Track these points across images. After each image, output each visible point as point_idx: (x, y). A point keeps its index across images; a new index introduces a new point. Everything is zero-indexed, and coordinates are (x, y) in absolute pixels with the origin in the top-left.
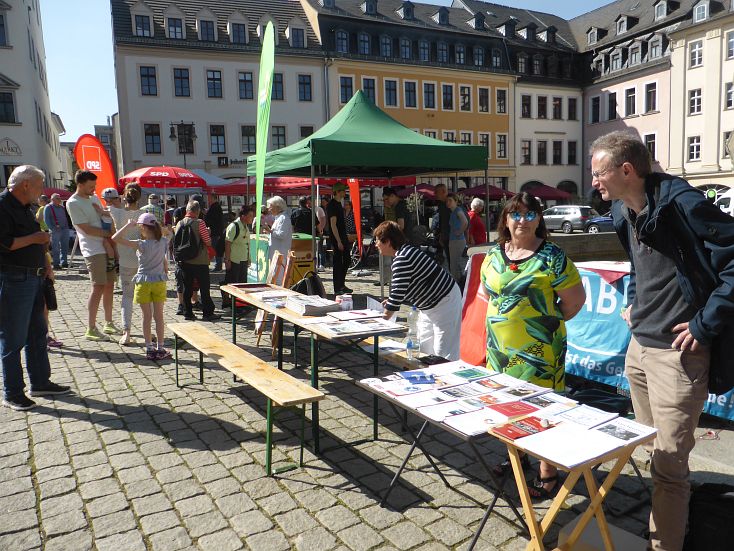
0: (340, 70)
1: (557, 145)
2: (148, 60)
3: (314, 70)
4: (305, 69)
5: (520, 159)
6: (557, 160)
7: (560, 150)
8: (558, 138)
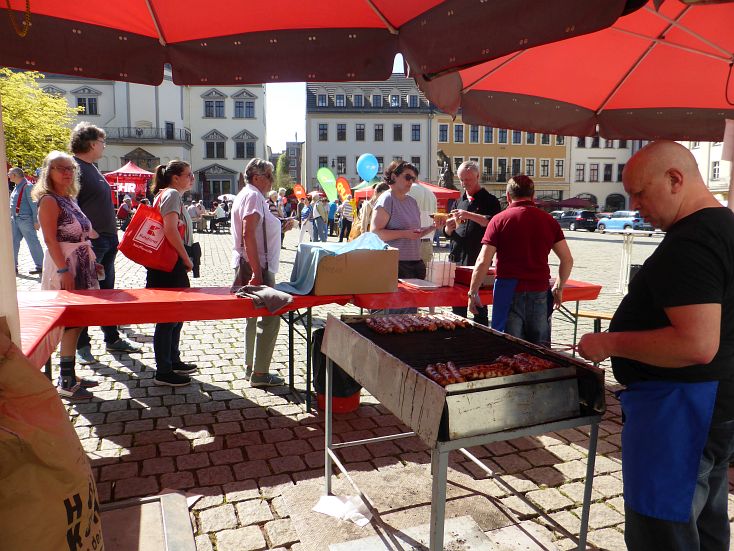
0: (440, 121)
1: (608, 167)
2: (323, 121)
3: (422, 122)
4: (416, 121)
5: (574, 177)
6: (608, 178)
7: (611, 171)
8: (609, 162)
